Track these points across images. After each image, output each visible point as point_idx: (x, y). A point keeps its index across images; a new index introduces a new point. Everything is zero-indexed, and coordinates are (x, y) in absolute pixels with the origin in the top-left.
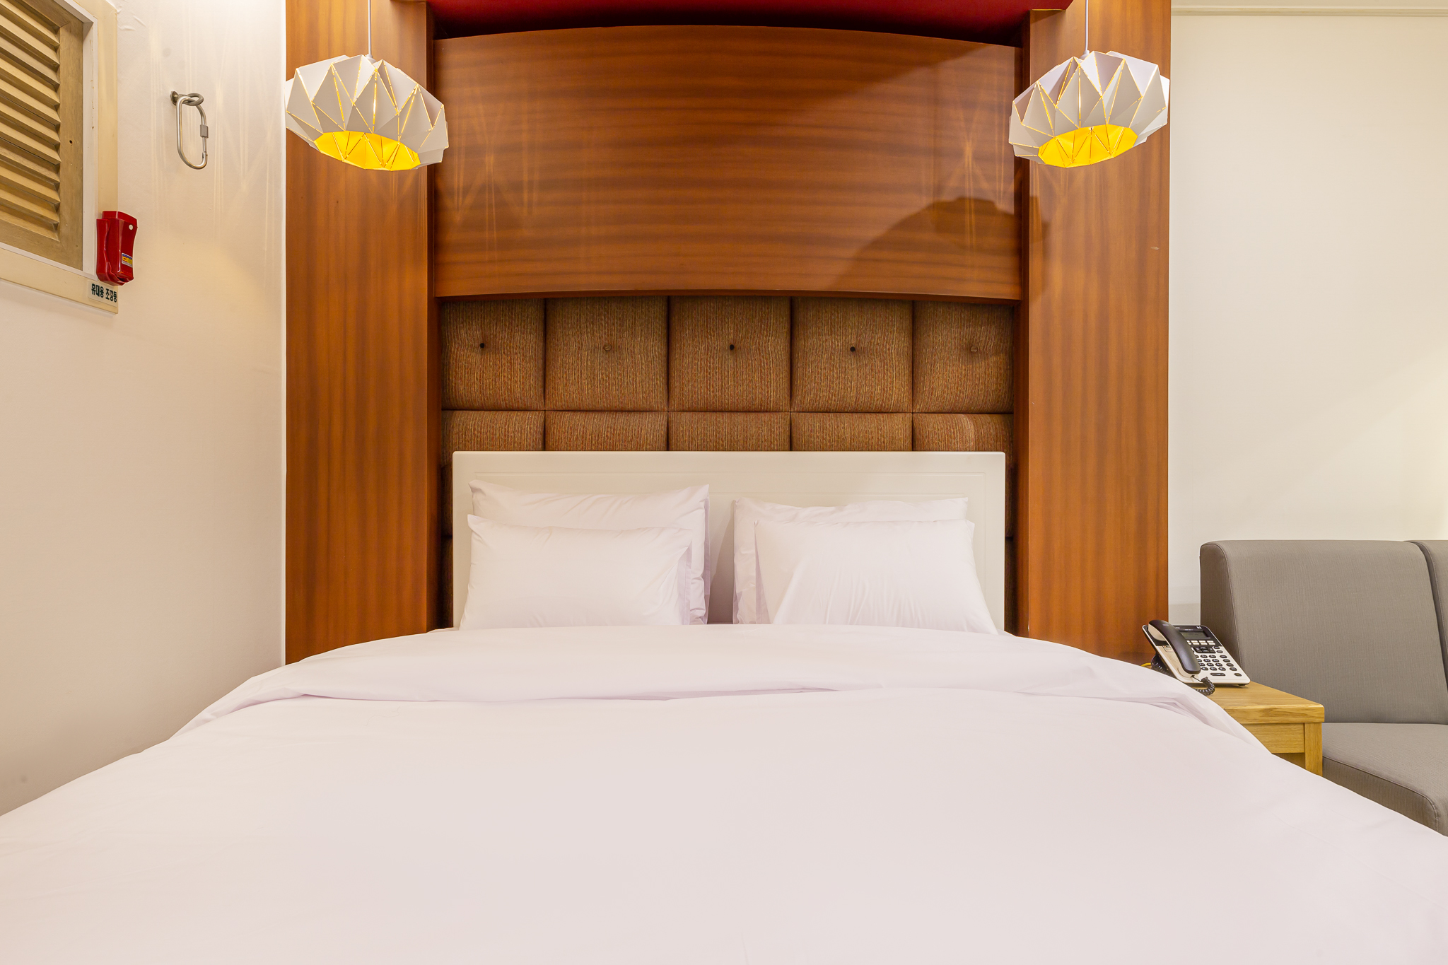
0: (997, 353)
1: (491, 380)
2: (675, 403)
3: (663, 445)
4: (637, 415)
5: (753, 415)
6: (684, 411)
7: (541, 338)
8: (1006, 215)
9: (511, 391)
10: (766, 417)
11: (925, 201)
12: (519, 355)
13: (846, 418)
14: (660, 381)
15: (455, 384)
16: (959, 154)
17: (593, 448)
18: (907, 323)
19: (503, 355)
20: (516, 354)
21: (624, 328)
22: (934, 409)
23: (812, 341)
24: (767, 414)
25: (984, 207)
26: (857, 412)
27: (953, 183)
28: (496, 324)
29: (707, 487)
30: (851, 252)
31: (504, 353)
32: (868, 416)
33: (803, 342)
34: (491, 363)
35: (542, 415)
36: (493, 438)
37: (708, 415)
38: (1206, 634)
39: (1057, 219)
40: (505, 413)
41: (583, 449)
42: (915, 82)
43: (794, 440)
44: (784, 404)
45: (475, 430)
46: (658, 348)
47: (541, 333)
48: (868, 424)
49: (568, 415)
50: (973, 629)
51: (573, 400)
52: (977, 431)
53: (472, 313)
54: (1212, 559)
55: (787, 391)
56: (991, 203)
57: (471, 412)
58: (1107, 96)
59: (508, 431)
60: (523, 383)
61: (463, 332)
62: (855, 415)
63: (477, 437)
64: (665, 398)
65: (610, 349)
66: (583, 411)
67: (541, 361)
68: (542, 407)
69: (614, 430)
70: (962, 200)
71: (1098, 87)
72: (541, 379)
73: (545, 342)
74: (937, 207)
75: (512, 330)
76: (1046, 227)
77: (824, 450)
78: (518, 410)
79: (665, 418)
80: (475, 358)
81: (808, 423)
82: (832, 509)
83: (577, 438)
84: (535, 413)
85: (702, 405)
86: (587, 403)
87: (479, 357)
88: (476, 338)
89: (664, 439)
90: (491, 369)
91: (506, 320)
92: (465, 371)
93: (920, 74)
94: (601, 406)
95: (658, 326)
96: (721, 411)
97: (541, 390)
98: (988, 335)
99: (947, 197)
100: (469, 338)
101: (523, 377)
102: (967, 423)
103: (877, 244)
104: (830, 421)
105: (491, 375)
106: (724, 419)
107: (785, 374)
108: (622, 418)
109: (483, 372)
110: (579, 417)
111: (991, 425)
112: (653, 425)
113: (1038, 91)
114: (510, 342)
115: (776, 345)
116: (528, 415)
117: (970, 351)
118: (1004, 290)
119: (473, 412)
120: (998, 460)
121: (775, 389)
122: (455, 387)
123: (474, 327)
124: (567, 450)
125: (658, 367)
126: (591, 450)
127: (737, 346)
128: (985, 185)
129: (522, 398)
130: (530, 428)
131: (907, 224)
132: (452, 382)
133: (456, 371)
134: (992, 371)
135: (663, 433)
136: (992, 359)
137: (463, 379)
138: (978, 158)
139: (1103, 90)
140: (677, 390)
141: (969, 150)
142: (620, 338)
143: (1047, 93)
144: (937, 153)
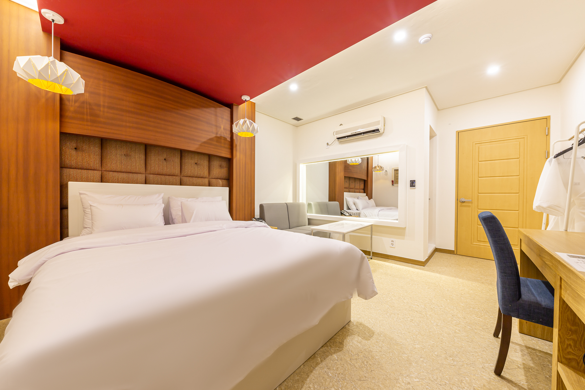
0: (226, 168)
1: (81, 160)
2: (148, 172)
3: (144, 183)
4: (136, 174)
5: (171, 176)
6: (150, 174)
7: (100, 149)
8: (229, 141)
9: (89, 164)
10: (175, 177)
11: (214, 135)
12: (92, 153)
13: (194, 178)
14: (143, 166)
15: (65, 160)
16: (220, 127)
17: (121, 182)
18: (208, 159)
19: (86, 153)
20: (91, 153)
21: (132, 150)
22: (213, 178)
23: (186, 161)
24: (175, 176)
25: (225, 139)
26: (196, 177)
27: (219, 133)
28: (83, 143)
29: (163, 194)
30: (199, 143)
31: (86, 152)
32: (199, 178)
33: (184, 160)
34: (81, 155)
35: (100, 172)
36: (82, 178)
37: (158, 176)
38: (261, 219)
39: (238, 144)
40: (85, 171)
41: (117, 183)
42: (212, 110)
43: (182, 183)
44: (179, 174)
45: (73, 175)
46: (143, 157)
47: (101, 148)
48: (200, 180)
49: (111, 173)
50: (229, 220)
51: (114, 168)
52: (222, 183)
53: (72, 138)
54: (261, 207)
55: (180, 171)
56: (226, 138)
57: (70, 169)
58: (251, 128)
59: (88, 176)
60: (94, 162)
61: (68, 144)
62: (196, 178)
63: (75, 177)
64: (145, 170)
65: (126, 155)
66: (117, 172)
67: (100, 156)
68: (100, 169)
69: (129, 178)
70: (221, 137)
71: (250, 127)
72: (100, 161)
73: (101, 150)
74: (216, 137)
75: (89, 146)
76: (236, 145)
77: (189, 186)
78: (91, 170)
79: (145, 175)
80: (74, 152)
81: (185, 179)
82: (195, 199)
83: (115, 179)
84: (98, 171)
85: (157, 173)
86: (119, 170)
87: (75, 152)
88: (73, 146)
89: (145, 181)
90: (81, 157)
91: (87, 142)
92: (69, 156)
93: (213, 109)
94: (123, 171)
95: (143, 151)
96: (162, 175)
97: (100, 164)
98: (224, 164)
99: (218, 136)
100: (70, 146)
101: (94, 160)
102: (220, 181)
103: (205, 142)
104: (191, 179)
105: (81, 158)
106: (163, 177)
107: (179, 167)
108: (131, 175)
109: (77, 157)
110: (115, 174)
111: (225, 182)
112: (142, 177)
113: (239, 124)
114: (89, 149)
115: (177, 160)
116: (95, 172)
117: (221, 166)
118: (228, 156)
119: (72, 169)
120: (227, 189)
121: (177, 171)
122: (64, 161)
123: (73, 142)
124: (112, 183)
125: (143, 162)
126: (121, 183)
127: (167, 159)
128: (225, 135)
129: (94, 166)
130: (97, 176)
131: (211, 139)
132: (63, 159)
133: (65, 156)
134: (225, 171)
135: (144, 179)
136: (225, 169)
137: (68, 159)
138: (224, 129)
139: (251, 126)
140: (149, 169)
141: (222, 127)
142: (131, 153)
143: (241, 124)
144: (216, 126)
